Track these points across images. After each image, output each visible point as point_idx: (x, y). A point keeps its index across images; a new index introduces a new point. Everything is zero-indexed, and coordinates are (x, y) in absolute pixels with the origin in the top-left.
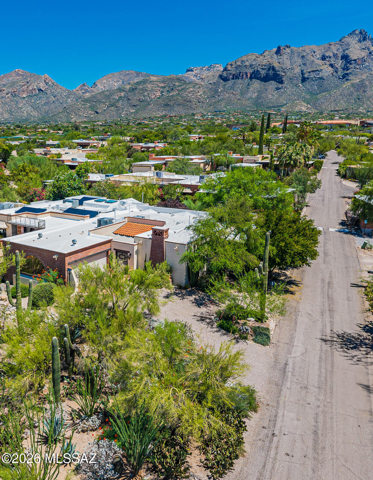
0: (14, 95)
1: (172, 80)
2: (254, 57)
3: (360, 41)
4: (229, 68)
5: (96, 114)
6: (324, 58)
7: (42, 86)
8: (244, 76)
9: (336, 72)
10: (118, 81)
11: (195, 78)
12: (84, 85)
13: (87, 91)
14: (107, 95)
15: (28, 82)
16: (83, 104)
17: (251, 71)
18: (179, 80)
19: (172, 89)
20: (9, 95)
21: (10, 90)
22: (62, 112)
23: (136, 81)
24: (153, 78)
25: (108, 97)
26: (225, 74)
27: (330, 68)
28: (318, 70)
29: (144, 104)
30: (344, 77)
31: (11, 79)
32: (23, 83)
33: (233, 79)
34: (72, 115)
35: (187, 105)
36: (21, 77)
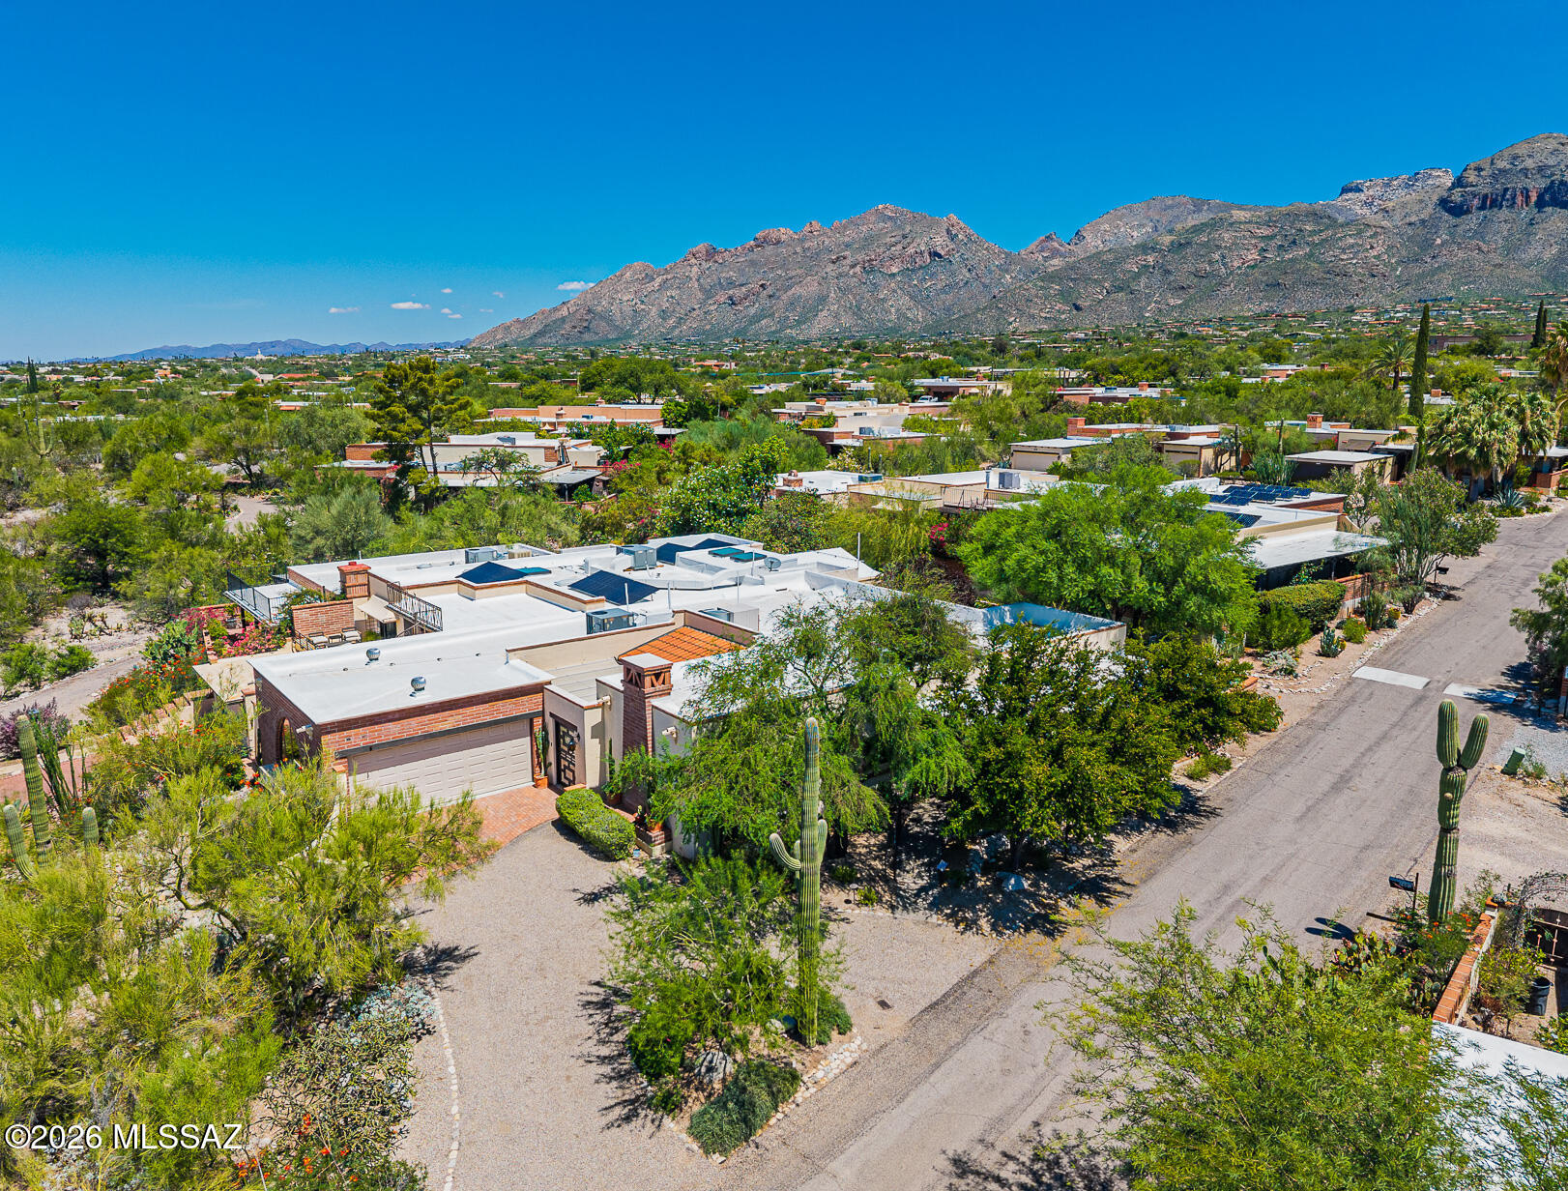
0: (869, 268)
1: (1293, 216)
2: (1552, 144)
4: (1472, 177)
5: (1075, 312)
7: (940, 243)
8: (1519, 199)
10: (1143, 226)
11: (1366, 211)
12: (1049, 238)
13: (1055, 253)
14: (1108, 263)
15: (905, 237)
16: (1041, 287)
17: (1543, 184)
18: (1315, 216)
19: (1294, 242)
20: (858, 269)
21: (860, 257)
22: (985, 308)
23: (1190, 223)
24: (1239, 215)
25: (1110, 267)
26: (1457, 196)
29: (1210, 283)
31: (864, 229)
32: (893, 239)
33: (1482, 208)
34: (1010, 315)
35: (1336, 285)
36: (889, 224)
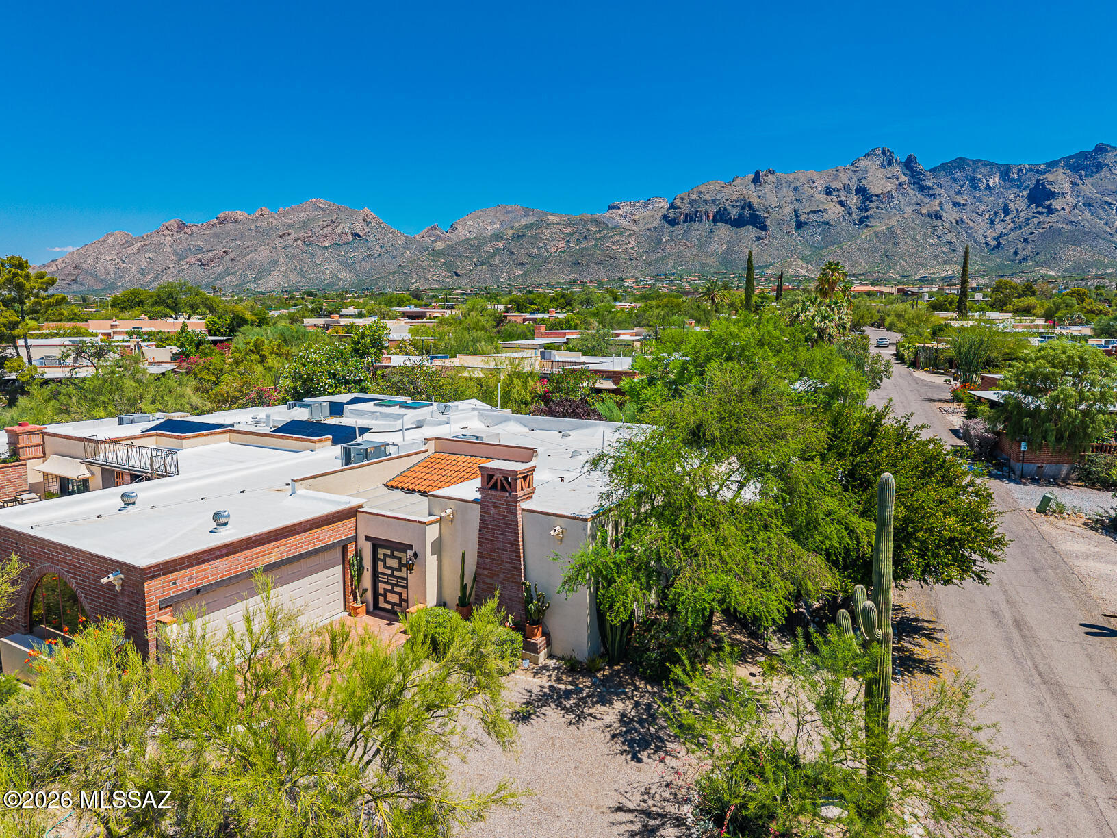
0: (308, 242)
1: (584, 221)
2: (718, 187)
3: (883, 166)
4: (679, 203)
5: (455, 277)
6: (828, 191)
7: (359, 227)
8: (704, 217)
9: (849, 213)
10: (493, 223)
11: (623, 221)
12: (433, 228)
13: (438, 238)
14: (474, 245)
15: (333, 222)
16: (432, 260)
17: (715, 209)
18: (595, 221)
19: (585, 237)
20: (299, 242)
21: (301, 234)
22: (394, 273)
23: (523, 223)
24: (552, 219)
25: (475, 248)
26: (672, 215)
27: (839, 207)
28: (820, 211)
29: (538, 261)
30: (861, 222)
31: (302, 215)
32: (325, 223)
33: (685, 221)
34: (413, 278)
35: (611, 264)
36: (321, 212)
